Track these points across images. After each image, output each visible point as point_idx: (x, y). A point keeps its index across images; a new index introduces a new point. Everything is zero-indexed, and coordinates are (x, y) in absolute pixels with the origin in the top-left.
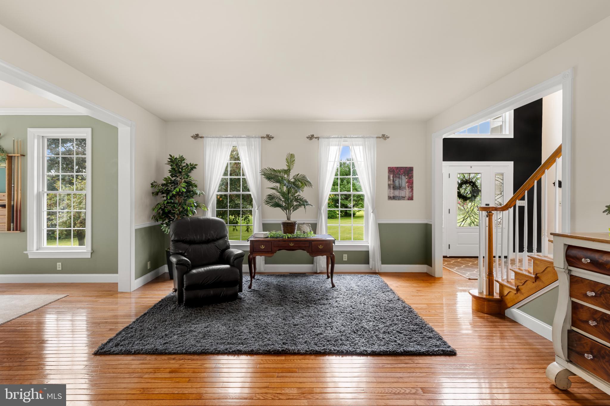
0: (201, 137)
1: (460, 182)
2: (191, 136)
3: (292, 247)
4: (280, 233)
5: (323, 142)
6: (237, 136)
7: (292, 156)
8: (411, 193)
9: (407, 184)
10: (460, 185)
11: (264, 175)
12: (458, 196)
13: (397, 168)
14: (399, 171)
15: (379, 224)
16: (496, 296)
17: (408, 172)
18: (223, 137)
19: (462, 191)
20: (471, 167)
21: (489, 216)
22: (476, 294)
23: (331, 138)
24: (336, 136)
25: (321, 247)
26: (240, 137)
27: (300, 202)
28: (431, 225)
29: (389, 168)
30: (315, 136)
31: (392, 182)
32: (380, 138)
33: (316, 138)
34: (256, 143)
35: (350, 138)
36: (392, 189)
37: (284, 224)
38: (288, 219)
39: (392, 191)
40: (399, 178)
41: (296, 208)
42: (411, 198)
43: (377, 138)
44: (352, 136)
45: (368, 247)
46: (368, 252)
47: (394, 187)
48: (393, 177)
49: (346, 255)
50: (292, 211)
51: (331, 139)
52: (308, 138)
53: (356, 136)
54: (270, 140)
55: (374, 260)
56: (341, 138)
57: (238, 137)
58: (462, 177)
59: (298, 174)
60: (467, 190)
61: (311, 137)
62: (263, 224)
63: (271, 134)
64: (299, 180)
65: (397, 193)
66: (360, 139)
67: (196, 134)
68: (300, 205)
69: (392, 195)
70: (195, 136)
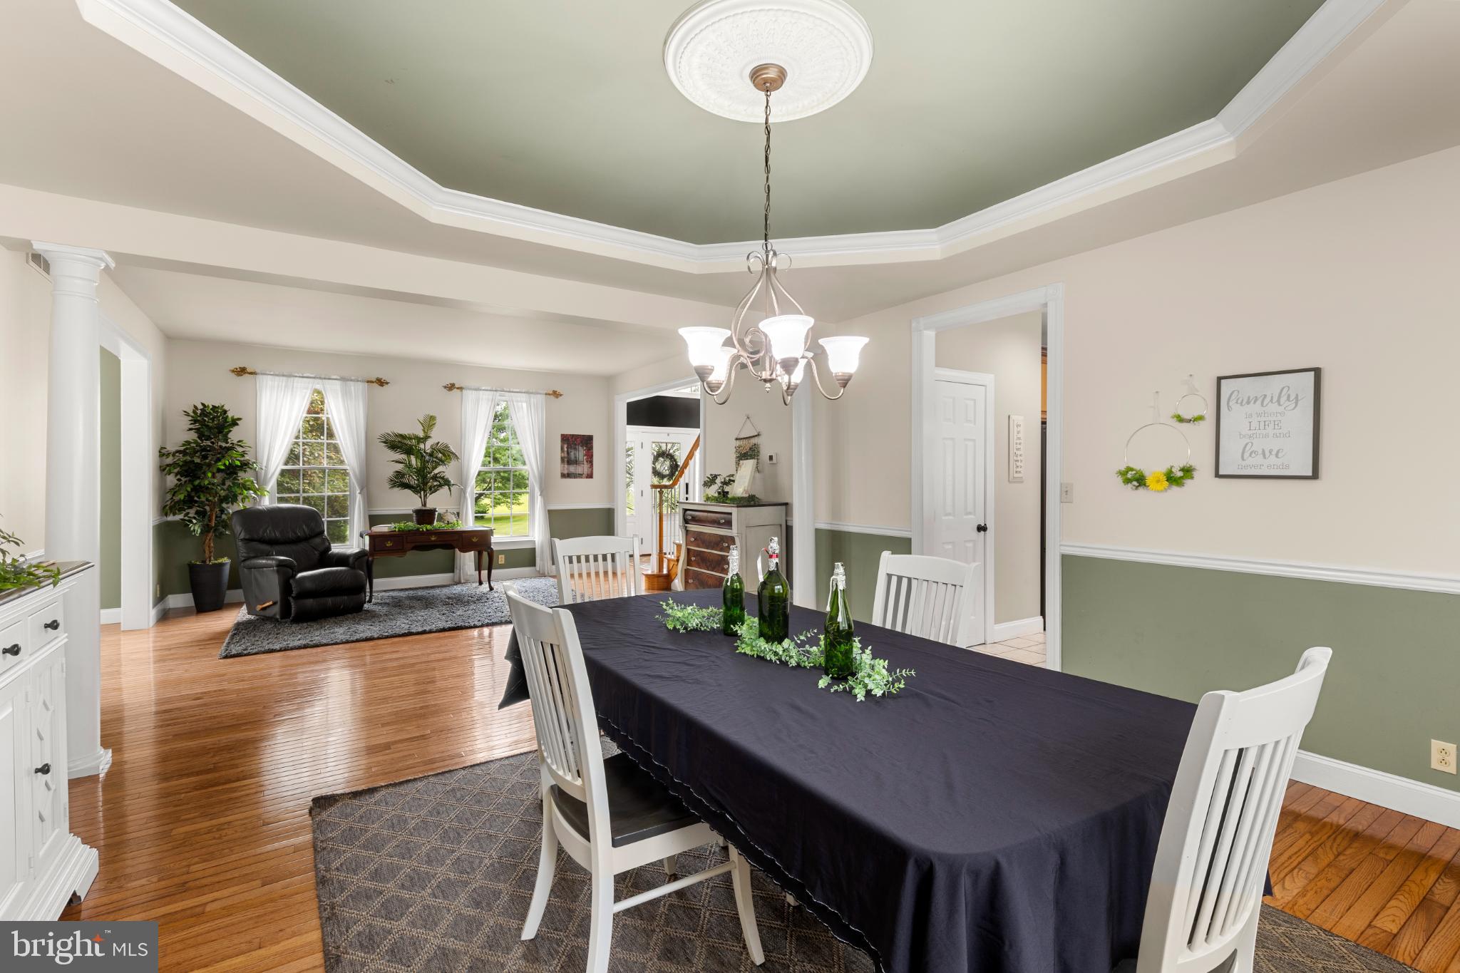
0: (251, 373)
1: (655, 454)
2: (230, 370)
3: (434, 541)
4: (412, 525)
5: (469, 396)
6: (323, 376)
7: (432, 418)
8: (590, 469)
9: (585, 458)
10: (656, 459)
11: (384, 442)
12: (653, 473)
13: (573, 436)
14: (576, 440)
15: (550, 512)
16: (665, 572)
17: (587, 441)
18: (296, 376)
19: (658, 466)
20: (668, 435)
21: (661, 493)
22: (649, 572)
23: (481, 390)
24: (489, 389)
25: (475, 540)
26: (330, 379)
27: (439, 482)
28: (614, 509)
29: (562, 435)
30: (457, 386)
31: (566, 455)
32: (549, 394)
33: (458, 388)
34: (358, 389)
35: (509, 392)
36: (566, 463)
37: (418, 512)
38: (424, 504)
39: (566, 466)
40: (575, 449)
41: (434, 490)
42: (590, 476)
43: (546, 394)
44: (512, 390)
45: (534, 542)
46: (533, 550)
47: (568, 460)
48: (567, 448)
49: (503, 556)
50: (428, 495)
51: (481, 392)
52: (445, 387)
53: (518, 390)
54: (382, 386)
55: (542, 559)
56: (496, 391)
57: (325, 379)
58: (657, 449)
59: (438, 443)
60: (664, 467)
61: (451, 387)
62: (369, 516)
63: (384, 377)
64: (440, 451)
65: (572, 469)
66: (523, 394)
67: (240, 368)
68: (441, 486)
69: (566, 472)
70: (239, 370)
